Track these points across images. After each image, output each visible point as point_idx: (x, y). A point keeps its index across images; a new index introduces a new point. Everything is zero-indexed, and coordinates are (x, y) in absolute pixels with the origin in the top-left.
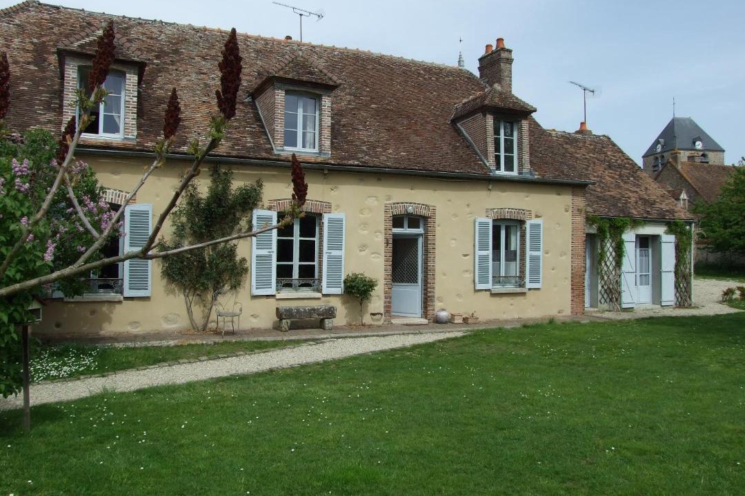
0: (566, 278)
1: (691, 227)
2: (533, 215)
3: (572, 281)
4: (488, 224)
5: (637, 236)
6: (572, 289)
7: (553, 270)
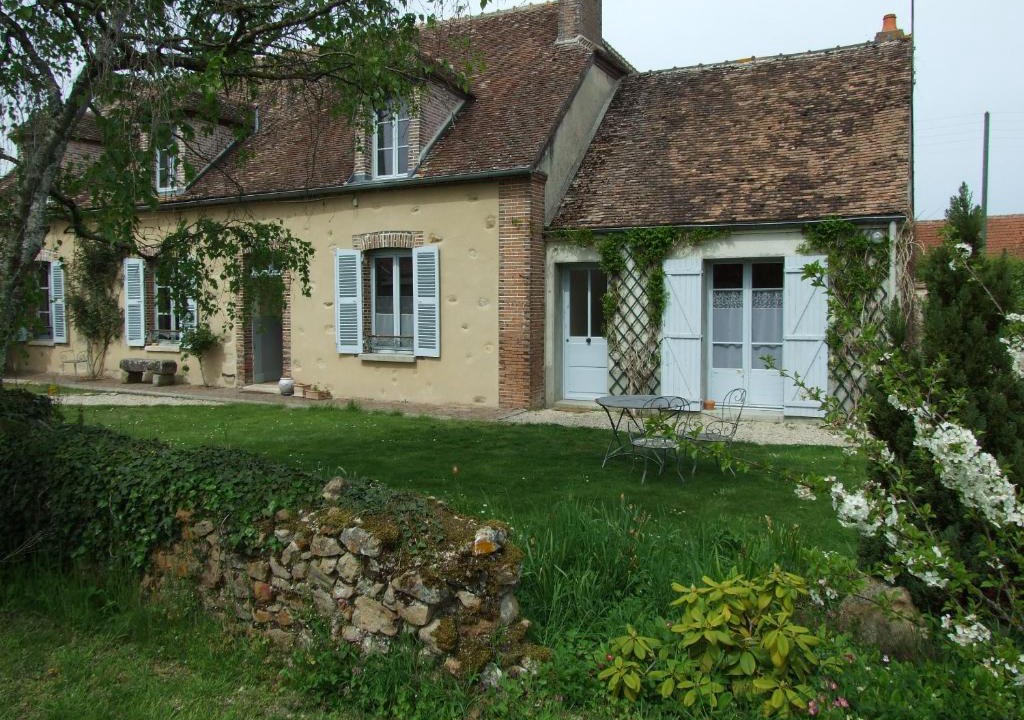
0: (489, 343)
1: (886, 230)
2: (425, 239)
3: (501, 348)
4: (353, 258)
5: (707, 262)
6: (501, 362)
7: (465, 328)
